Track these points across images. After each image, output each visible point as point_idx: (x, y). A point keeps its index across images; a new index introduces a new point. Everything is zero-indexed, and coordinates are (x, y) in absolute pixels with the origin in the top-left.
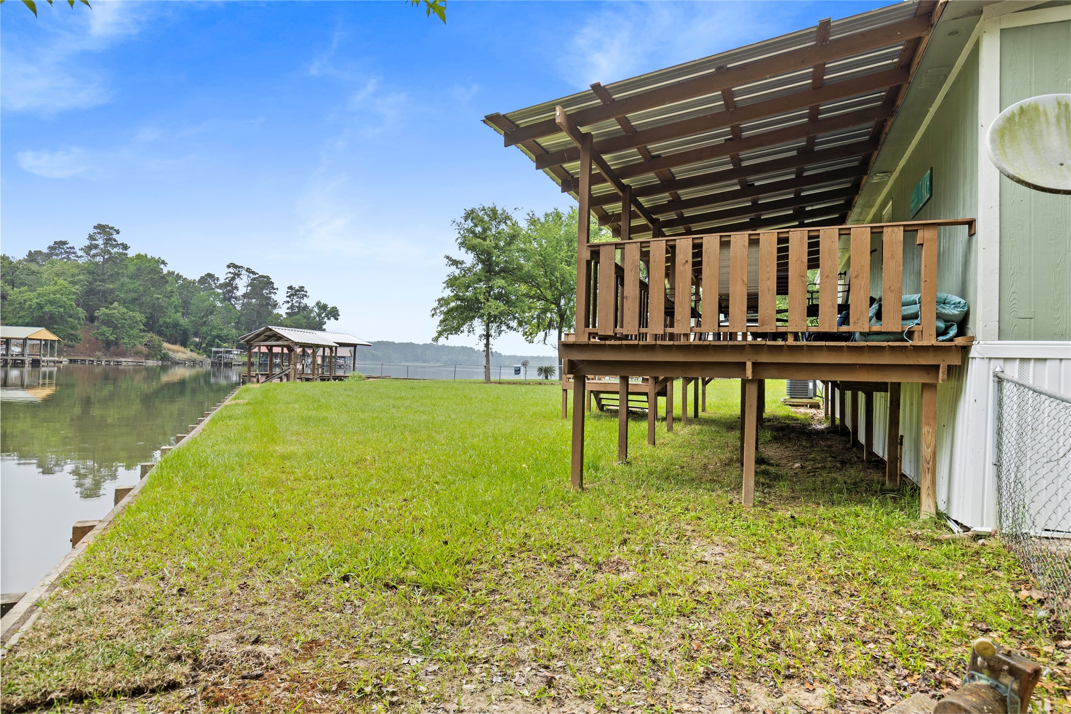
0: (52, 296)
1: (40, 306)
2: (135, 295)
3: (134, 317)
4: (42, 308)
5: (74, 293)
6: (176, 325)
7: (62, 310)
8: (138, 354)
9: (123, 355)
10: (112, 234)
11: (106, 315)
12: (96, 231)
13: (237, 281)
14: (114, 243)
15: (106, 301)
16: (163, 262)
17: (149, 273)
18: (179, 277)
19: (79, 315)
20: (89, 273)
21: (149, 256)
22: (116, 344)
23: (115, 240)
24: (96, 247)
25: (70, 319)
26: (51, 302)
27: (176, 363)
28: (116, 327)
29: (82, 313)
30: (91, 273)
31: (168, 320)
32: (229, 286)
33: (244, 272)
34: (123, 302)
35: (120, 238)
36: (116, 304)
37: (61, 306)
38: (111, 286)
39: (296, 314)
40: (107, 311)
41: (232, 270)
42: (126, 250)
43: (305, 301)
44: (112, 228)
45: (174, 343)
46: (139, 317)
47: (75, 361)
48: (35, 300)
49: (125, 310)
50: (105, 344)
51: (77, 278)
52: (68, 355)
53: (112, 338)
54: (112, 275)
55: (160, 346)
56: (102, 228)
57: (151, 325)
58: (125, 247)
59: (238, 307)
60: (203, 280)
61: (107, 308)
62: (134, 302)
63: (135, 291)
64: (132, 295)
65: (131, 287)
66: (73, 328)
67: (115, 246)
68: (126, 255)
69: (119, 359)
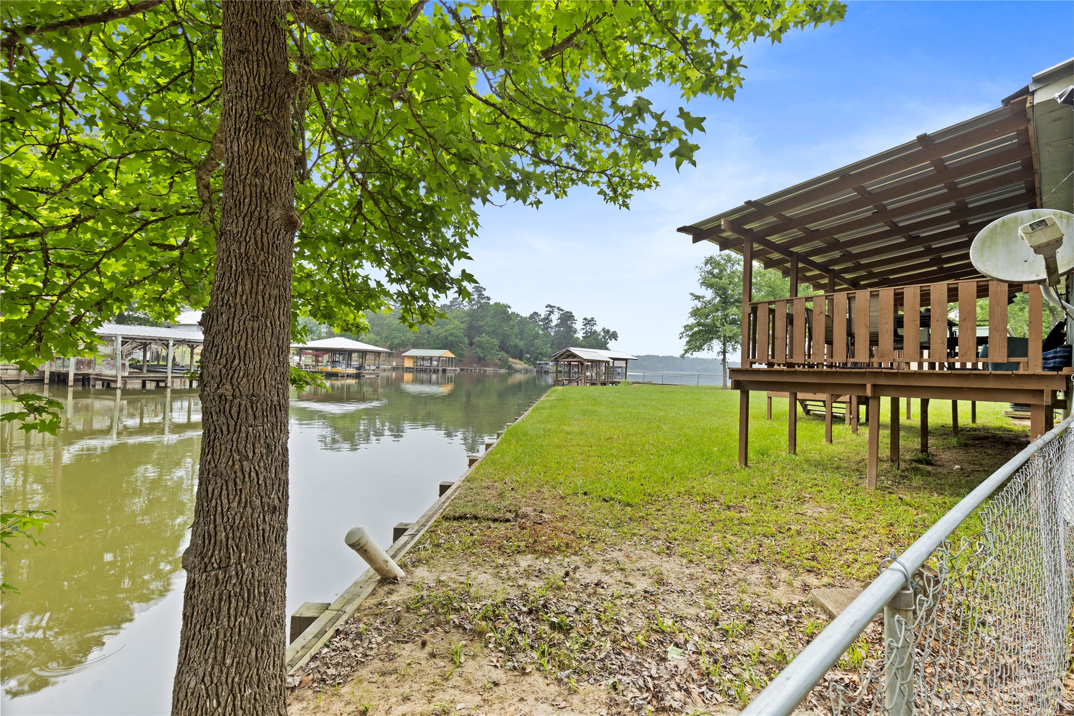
0: (452, 331)
1: (446, 337)
2: (494, 328)
3: (494, 342)
5: (463, 329)
6: (516, 347)
7: (457, 339)
8: (495, 365)
9: (488, 366)
10: (482, 291)
11: (479, 341)
12: (474, 290)
13: (552, 316)
14: (483, 297)
15: (479, 333)
16: (509, 307)
17: (501, 314)
18: (518, 315)
19: (465, 342)
21: (501, 304)
22: (484, 359)
23: (483, 295)
24: (474, 300)
25: (461, 344)
26: (451, 335)
27: (517, 371)
28: (484, 349)
29: (466, 340)
30: (471, 316)
31: (512, 343)
32: (547, 320)
33: (556, 310)
34: (488, 333)
35: (485, 293)
36: (484, 334)
37: (456, 337)
38: (481, 323)
39: (589, 337)
40: (479, 339)
41: (549, 309)
43: (595, 328)
44: (482, 288)
45: (515, 358)
46: (496, 342)
47: (463, 370)
48: (444, 334)
49: (489, 338)
50: (478, 359)
51: (464, 319)
52: (460, 366)
53: (482, 355)
54: (482, 316)
55: (507, 360)
57: (503, 347)
58: (489, 299)
59: (552, 334)
60: (532, 316)
61: (479, 337)
62: (493, 333)
63: (494, 326)
64: (492, 328)
65: (492, 323)
66: (462, 350)
67: (483, 299)
68: (489, 303)
69: (486, 369)
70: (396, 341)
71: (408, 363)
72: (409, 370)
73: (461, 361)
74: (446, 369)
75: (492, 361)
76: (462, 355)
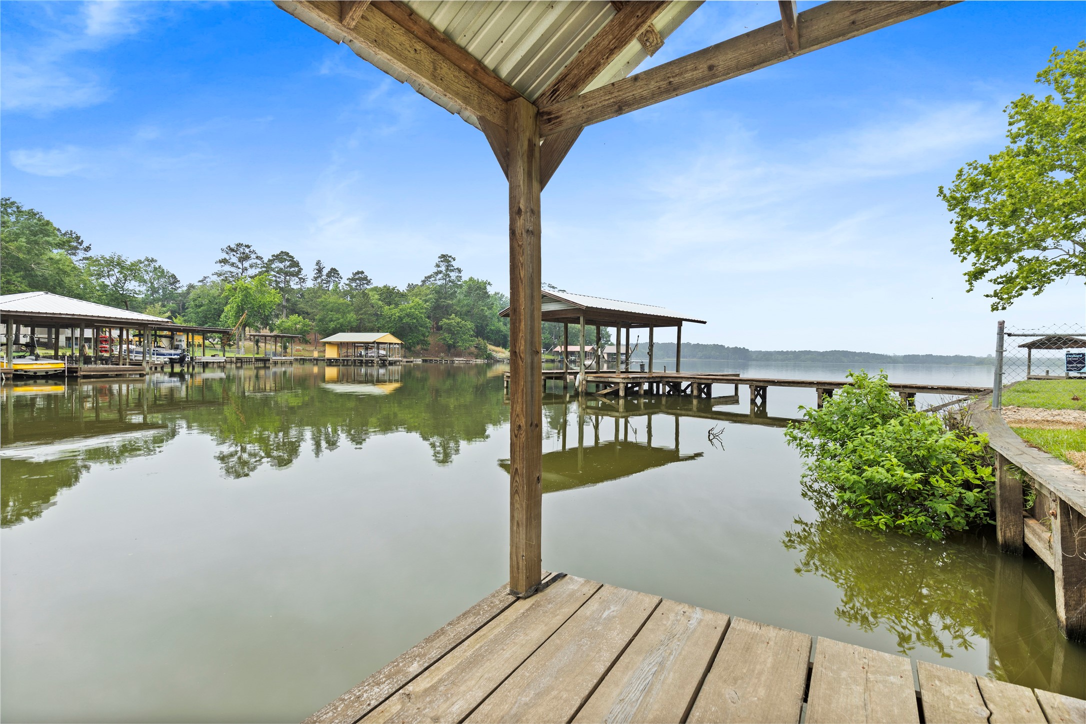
0: (409, 310)
1: (401, 318)
2: (468, 308)
3: (466, 325)
4: (402, 320)
5: (426, 308)
6: (499, 331)
7: (415, 321)
8: (471, 354)
9: (459, 355)
11: (448, 324)
12: (440, 260)
14: (452, 268)
15: (448, 314)
16: (489, 284)
17: (476, 290)
19: (428, 325)
20: (436, 293)
21: (480, 281)
22: (454, 347)
23: (453, 266)
24: (440, 272)
25: (420, 328)
26: (408, 315)
27: (498, 361)
28: (453, 334)
29: (430, 323)
30: (438, 292)
31: (493, 328)
34: (459, 315)
35: (455, 265)
36: (453, 315)
37: (414, 318)
38: (451, 302)
40: (447, 321)
42: (460, 273)
44: (450, 257)
45: (498, 346)
46: (469, 325)
47: (426, 361)
48: (398, 314)
49: (460, 320)
50: (446, 347)
51: (428, 297)
52: (423, 356)
53: (450, 342)
54: (451, 294)
55: (486, 348)
56: (445, 258)
57: (481, 332)
58: (459, 271)
61: (449, 319)
62: (467, 314)
63: (468, 305)
64: (465, 309)
65: (465, 302)
66: (424, 335)
67: (453, 271)
68: (461, 277)
69: (455, 359)
70: (332, 325)
71: (331, 353)
72: (331, 362)
73: (425, 350)
74: (386, 360)
75: (465, 349)
76: (424, 342)
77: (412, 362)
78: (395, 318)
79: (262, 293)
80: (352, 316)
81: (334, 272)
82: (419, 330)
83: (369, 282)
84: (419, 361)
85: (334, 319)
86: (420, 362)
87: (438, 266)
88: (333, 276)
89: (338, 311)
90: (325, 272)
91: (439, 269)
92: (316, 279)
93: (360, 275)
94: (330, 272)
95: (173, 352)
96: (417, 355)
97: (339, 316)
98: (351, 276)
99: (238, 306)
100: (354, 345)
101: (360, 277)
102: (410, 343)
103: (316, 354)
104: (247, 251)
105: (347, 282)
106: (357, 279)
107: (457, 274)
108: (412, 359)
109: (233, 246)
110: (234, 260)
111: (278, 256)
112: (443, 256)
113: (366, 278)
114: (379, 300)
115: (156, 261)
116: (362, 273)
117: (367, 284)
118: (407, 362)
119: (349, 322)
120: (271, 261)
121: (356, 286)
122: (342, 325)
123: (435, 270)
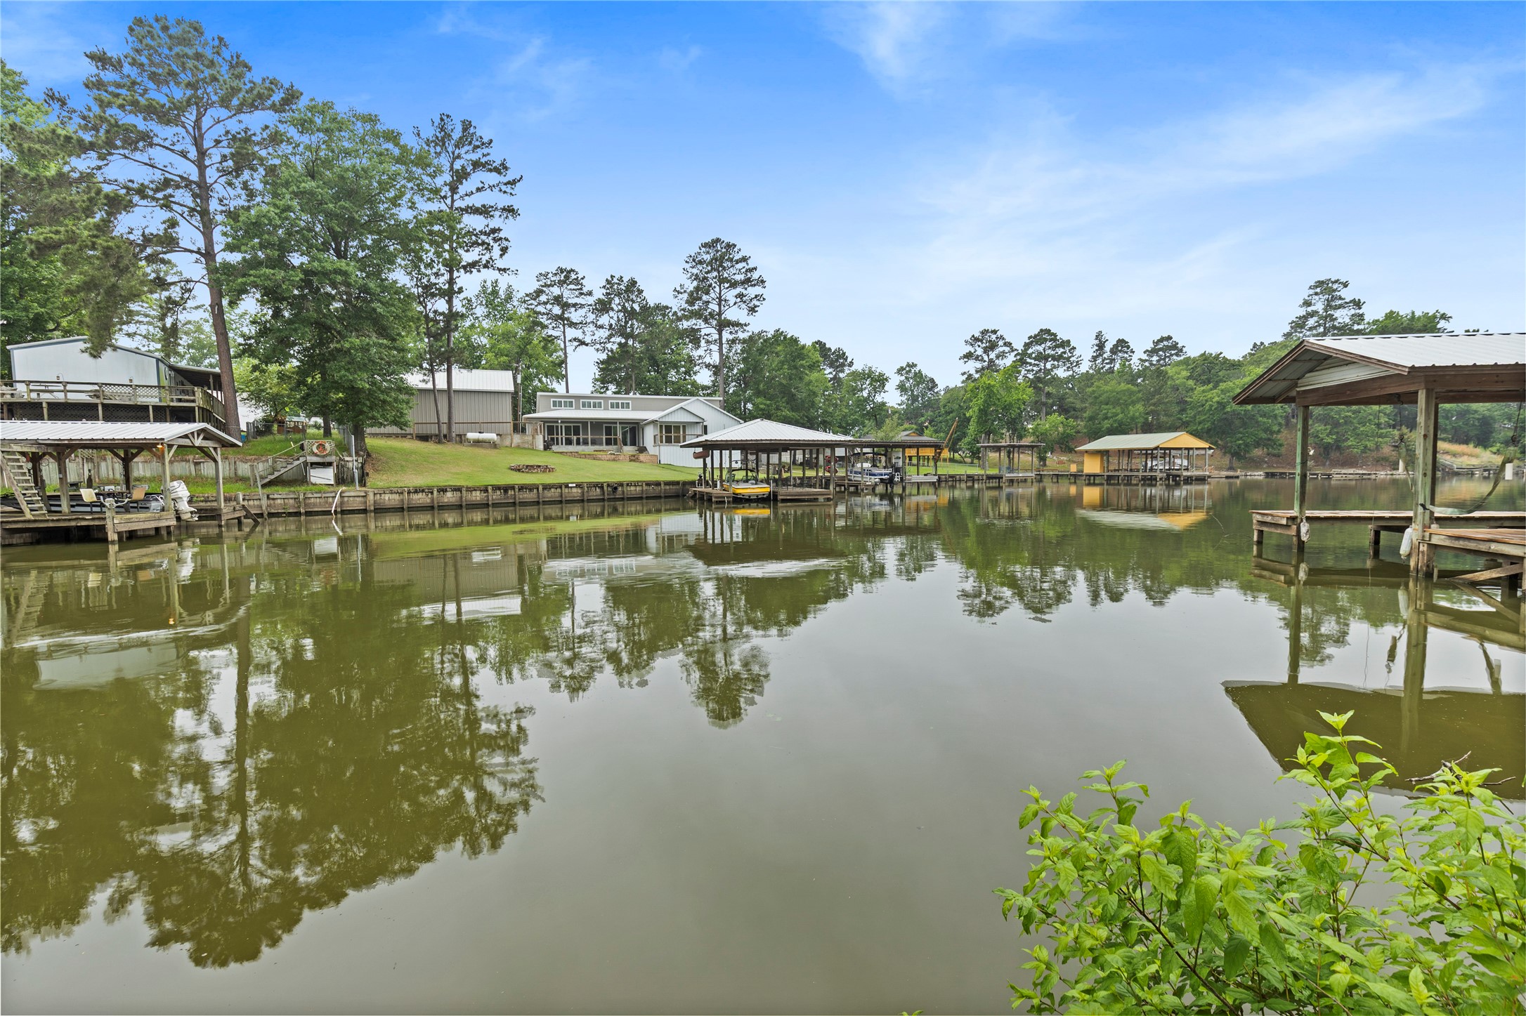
1: (1222, 405)
4: (1224, 407)
8: (1380, 461)
9: (1351, 464)
10: (1335, 291)
12: (1312, 292)
14: (1340, 302)
19: (1277, 412)
21: (1418, 314)
22: (1338, 448)
23: (1340, 298)
24: (1313, 314)
25: (1260, 419)
27: (1456, 473)
28: (1337, 425)
35: (1348, 295)
42: (1360, 308)
44: (1336, 282)
47: (1273, 475)
48: (1216, 399)
50: (1322, 450)
52: (1269, 467)
53: (1330, 440)
56: (1324, 287)
58: (1357, 304)
66: (1267, 430)
67: (1340, 307)
68: (1362, 315)
69: (1333, 471)
70: (1106, 424)
71: (1092, 466)
72: (1091, 480)
73: (1274, 455)
74: (1179, 476)
75: (1363, 452)
76: (1268, 443)
77: (1237, 477)
78: (1211, 406)
79: (1008, 389)
80: (1138, 409)
81: (1122, 345)
82: (1257, 422)
83: (1181, 350)
84: (1259, 475)
85: (1109, 415)
86: (1261, 478)
87: (1307, 303)
88: (1120, 351)
89: (1116, 402)
90: (1108, 347)
91: (1309, 309)
92: (1095, 358)
93: (1166, 343)
94: (1116, 346)
95: (883, 471)
96: (1255, 464)
97: (1118, 410)
98: (1150, 346)
99: (980, 410)
100: (1129, 453)
101: (1165, 346)
102: (1239, 446)
103: (1073, 468)
104: (994, 337)
105: (1145, 357)
106: (1160, 349)
107: (1353, 312)
108: (1238, 473)
109: (977, 335)
110: (980, 352)
111: (1036, 336)
112: (1320, 283)
113: (1175, 346)
114: (1188, 378)
115: (916, 365)
116: (1169, 338)
117: (1177, 355)
118: (1227, 477)
119: (1133, 418)
120: (1027, 346)
121: (1158, 361)
122: (1121, 423)
123: (1302, 312)
